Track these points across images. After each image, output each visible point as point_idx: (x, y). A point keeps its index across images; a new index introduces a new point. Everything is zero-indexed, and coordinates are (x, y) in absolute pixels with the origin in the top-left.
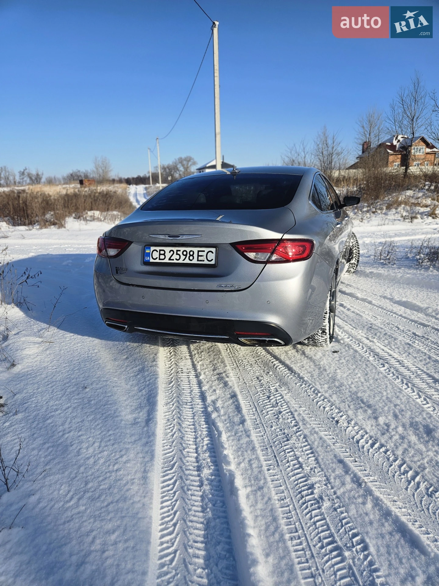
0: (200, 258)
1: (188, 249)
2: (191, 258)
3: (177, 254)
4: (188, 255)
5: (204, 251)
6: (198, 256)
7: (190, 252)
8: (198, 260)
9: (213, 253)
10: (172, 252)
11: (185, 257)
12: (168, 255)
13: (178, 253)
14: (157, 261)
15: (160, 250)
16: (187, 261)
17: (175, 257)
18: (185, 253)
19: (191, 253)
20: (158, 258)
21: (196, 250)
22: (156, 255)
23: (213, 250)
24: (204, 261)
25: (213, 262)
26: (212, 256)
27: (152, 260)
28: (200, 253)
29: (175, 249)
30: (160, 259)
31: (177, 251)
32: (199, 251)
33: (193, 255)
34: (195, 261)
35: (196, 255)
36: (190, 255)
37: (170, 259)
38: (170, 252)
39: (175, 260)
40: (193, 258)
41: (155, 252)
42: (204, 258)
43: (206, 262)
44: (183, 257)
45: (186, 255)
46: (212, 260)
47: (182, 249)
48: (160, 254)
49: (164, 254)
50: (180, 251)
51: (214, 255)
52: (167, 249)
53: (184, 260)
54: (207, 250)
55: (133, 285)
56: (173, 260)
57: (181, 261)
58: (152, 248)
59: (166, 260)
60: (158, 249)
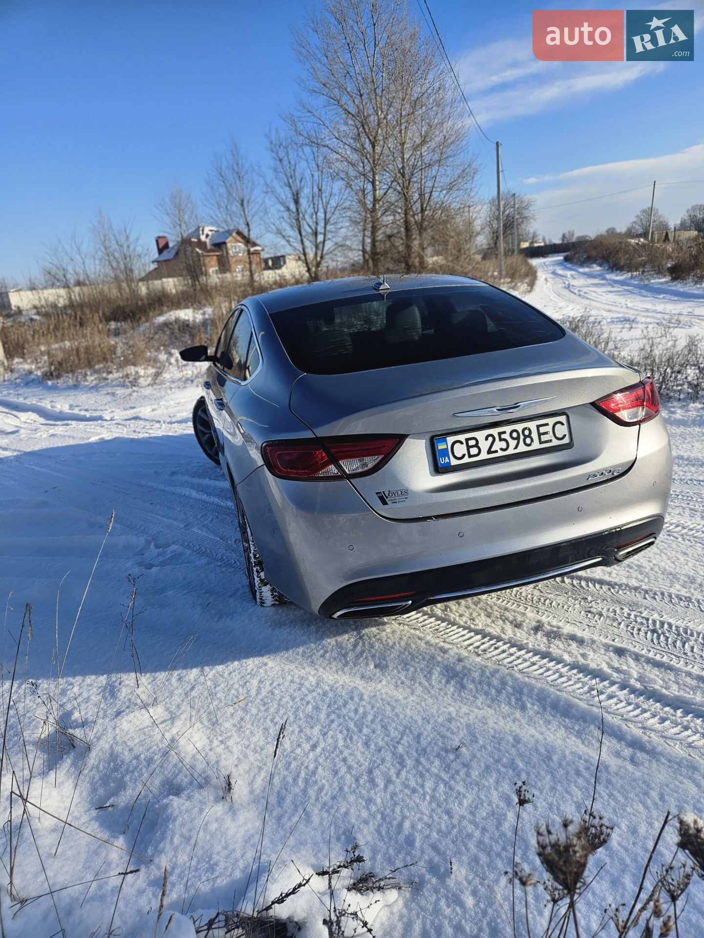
0: (544, 438)
1: (519, 427)
2: (528, 441)
3: (501, 440)
4: (522, 437)
5: (547, 424)
6: (540, 434)
7: (524, 430)
8: (541, 442)
9: (563, 424)
10: (490, 439)
11: (516, 441)
12: (484, 445)
13: (503, 436)
14: (466, 460)
15: (467, 440)
16: (522, 448)
17: (498, 445)
18: (515, 435)
19: (527, 432)
20: (467, 456)
21: (532, 425)
22: (460, 450)
23: (563, 419)
24: (551, 441)
25: (566, 440)
26: (562, 430)
27: (454, 462)
28: (542, 430)
29: (495, 431)
30: (470, 456)
31: (500, 434)
32: (538, 427)
33: (529, 436)
34: (536, 446)
35: (535, 435)
36: (525, 437)
37: (489, 452)
38: (487, 439)
39: (499, 451)
40: (532, 440)
41: (457, 445)
42: (550, 436)
43: (555, 443)
44: (513, 443)
45: (518, 438)
46: (565, 436)
47: (508, 429)
48: (469, 447)
49: (477, 445)
50: (504, 432)
51: (565, 427)
52: (480, 435)
53: (516, 448)
54: (551, 421)
55: (430, 518)
56: (496, 452)
57: (511, 451)
58: (450, 440)
59: (484, 456)
60: (462, 437)
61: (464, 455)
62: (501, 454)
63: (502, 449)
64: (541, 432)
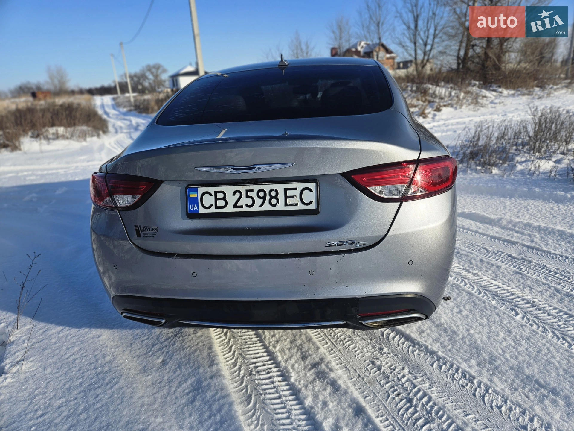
0: (289, 201)
1: (267, 188)
2: (274, 201)
3: (248, 197)
4: (268, 197)
5: (295, 189)
6: (286, 197)
7: (271, 191)
8: (286, 205)
9: (311, 191)
10: (238, 195)
11: (262, 200)
12: (231, 199)
13: (250, 194)
14: (213, 210)
15: (216, 192)
16: (267, 207)
17: (244, 201)
18: (261, 194)
19: (273, 194)
20: (214, 206)
21: (280, 188)
22: (208, 200)
23: (312, 185)
24: (296, 204)
25: (313, 206)
26: (310, 196)
27: (202, 210)
28: (289, 193)
29: (243, 189)
30: (217, 207)
31: (247, 191)
32: (286, 190)
33: (276, 197)
34: (281, 207)
35: (281, 197)
36: (272, 197)
37: (235, 206)
38: (234, 194)
39: (244, 206)
40: (278, 202)
41: (206, 196)
42: (297, 200)
43: (301, 207)
44: (258, 201)
45: (264, 198)
46: (311, 202)
47: (256, 188)
48: (216, 199)
49: (224, 199)
50: (252, 191)
51: (313, 194)
52: (229, 190)
53: (261, 206)
54: (300, 186)
55: (172, 255)
56: (242, 207)
57: (255, 208)
58: (201, 190)
59: (230, 209)
60: (212, 190)
61: (211, 206)
62: (245, 209)
63: (247, 205)
64: (288, 195)
